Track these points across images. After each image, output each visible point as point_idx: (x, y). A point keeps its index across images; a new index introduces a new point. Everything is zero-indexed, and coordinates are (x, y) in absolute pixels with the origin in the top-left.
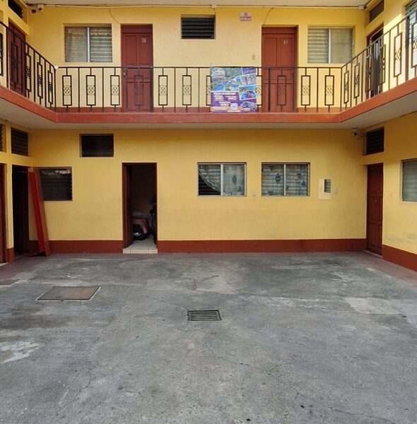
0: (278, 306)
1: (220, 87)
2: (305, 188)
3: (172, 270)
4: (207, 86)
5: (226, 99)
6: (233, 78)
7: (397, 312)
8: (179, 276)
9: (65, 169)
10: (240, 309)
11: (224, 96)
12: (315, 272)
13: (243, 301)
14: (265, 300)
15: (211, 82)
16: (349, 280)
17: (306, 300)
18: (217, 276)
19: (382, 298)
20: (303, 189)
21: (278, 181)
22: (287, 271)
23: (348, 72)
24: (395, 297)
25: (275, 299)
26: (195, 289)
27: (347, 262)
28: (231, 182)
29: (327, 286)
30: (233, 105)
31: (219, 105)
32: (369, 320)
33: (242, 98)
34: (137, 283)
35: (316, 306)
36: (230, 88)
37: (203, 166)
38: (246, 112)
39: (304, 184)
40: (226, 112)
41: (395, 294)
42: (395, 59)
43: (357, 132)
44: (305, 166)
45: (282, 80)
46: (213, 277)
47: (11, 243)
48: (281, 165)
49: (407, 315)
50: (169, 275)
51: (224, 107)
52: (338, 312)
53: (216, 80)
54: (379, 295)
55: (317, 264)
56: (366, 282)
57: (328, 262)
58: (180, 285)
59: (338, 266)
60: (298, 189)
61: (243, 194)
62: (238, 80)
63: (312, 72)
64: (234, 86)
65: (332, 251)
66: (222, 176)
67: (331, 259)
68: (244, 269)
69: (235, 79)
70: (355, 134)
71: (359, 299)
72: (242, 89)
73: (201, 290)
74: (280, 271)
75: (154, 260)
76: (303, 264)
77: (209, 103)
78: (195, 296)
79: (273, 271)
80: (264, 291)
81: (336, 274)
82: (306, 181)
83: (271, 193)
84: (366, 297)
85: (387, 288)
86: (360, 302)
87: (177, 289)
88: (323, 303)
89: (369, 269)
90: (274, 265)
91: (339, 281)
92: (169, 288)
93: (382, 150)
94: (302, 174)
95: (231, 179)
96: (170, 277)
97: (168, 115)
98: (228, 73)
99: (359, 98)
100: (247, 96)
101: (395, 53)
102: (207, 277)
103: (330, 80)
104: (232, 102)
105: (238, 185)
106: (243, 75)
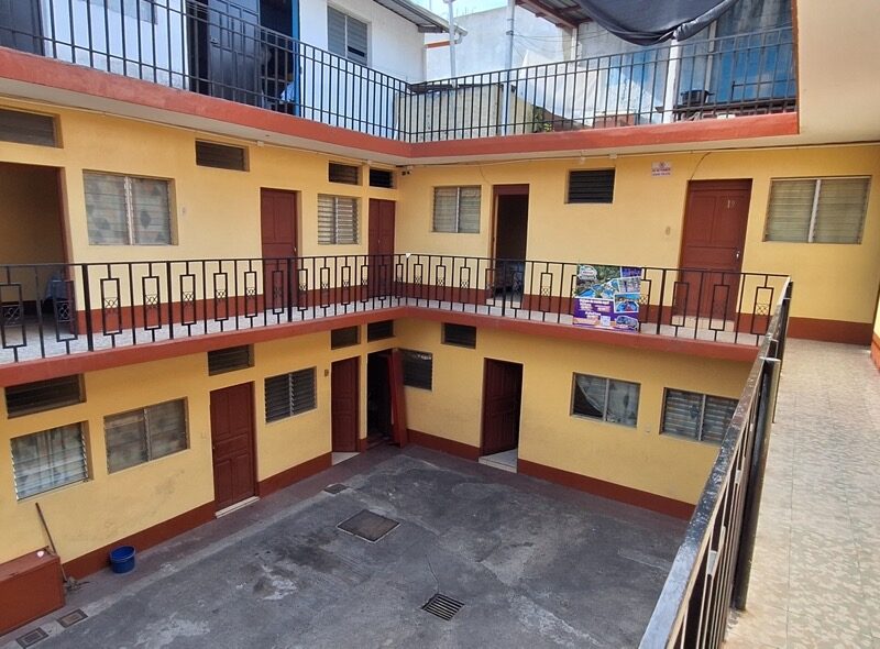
1: (589, 292)
4: (572, 289)
5: (594, 309)
6: (607, 281)
9: (427, 354)
11: (593, 305)
15: (578, 283)
30: (605, 317)
31: (585, 317)
33: (618, 310)
36: (601, 294)
38: (622, 330)
40: (593, 327)
47: (363, 433)
51: (591, 319)
53: (583, 282)
62: (615, 285)
64: (608, 293)
66: (607, 395)
69: (609, 283)
72: (619, 298)
98: (601, 275)
100: (625, 308)
104: (603, 314)
106: (622, 278)
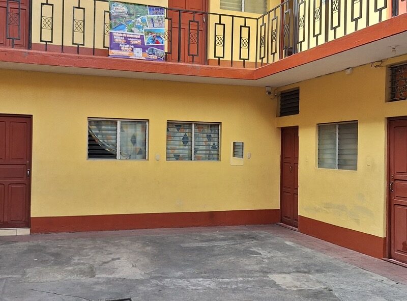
0: (199, 288)
1: (121, 27)
2: (216, 152)
3: (56, 255)
4: (105, 24)
5: (128, 42)
6: (137, 17)
7: (323, 287)
8: (68, 261)
10: (155, 294)
11: (126, 38)
12: (232, 248)
13: (157, 285)
14: (184, 283)
15: (110, 19)
16: (269, 255)
17: (229, 280)
18: (119, 259)
19: (305, 272)
20: (214, 153)
21: (185, 143)
22: (200, 249)
23: (264, 24)
24: (317, 271)
25: (194, 281)
26: (94, 276)
27: (263, 236)
28: (130, 143)
29: (247, 262)
30: (137, 50)
31: (120, 49)
32: (297, 296)
33: (148, 43)
34: (12, 273)
35: (241, 285)
36: (133, 29)
37: (95, 122)
38: (152, 60)
39: (214, 147)
40: (128, 57)
41: (317, 268)
42: (315, 19)
43: (271, 91)
44: (216, 126)
45: (194, 26)
46: (113, 259)
48: (189, 125)
49: (332, 288)
50: (54, 260)
51: (125, 51)
52: (264, 290)
53: (116, 17)
54: (302, 270)
55: (232, 239)
56: (287, 257)
57: (243, 237)
58: (72, 272)
59: (255, 241)
60: (208, 152)
61: (144, 158)
63: (226, 20)
64: (139, 28)
65: (245, 224)
66: (119, 135)
67: (246, 233)
68: (149, 248)
69: (139, 19)
70: (269, 93)
71: (283, 275)
72: (149, 32)
73: (101, 276)
74: (193, 249)
75: (27, 243)
76: (215, 240)
77: (107, 44)
78: (97, 283)
79: (185, 250)
80: (179, 273)
81: (254, 249)
82: (216, 143)
83: (177, 157)
84: (289, 273)
85: (309, 262)
86: (285, 278)
87: (69, 277)
88: (248, 282)
89: (288, 243)
90: (183, 242)
91: (259, 257)
92: (59, 277)
93: (297, 112)
94: (212, 135)
95: (129, 139)
96: (57, 263)
97: (53, 55)
98: (132, 11)
99: (277, 55)
100: (153, 40)
101: (315, 12)
102: (106, 260)
103: (245, 30)
104: (136, 46)
105: (139, 146)
106: (149, 16)
